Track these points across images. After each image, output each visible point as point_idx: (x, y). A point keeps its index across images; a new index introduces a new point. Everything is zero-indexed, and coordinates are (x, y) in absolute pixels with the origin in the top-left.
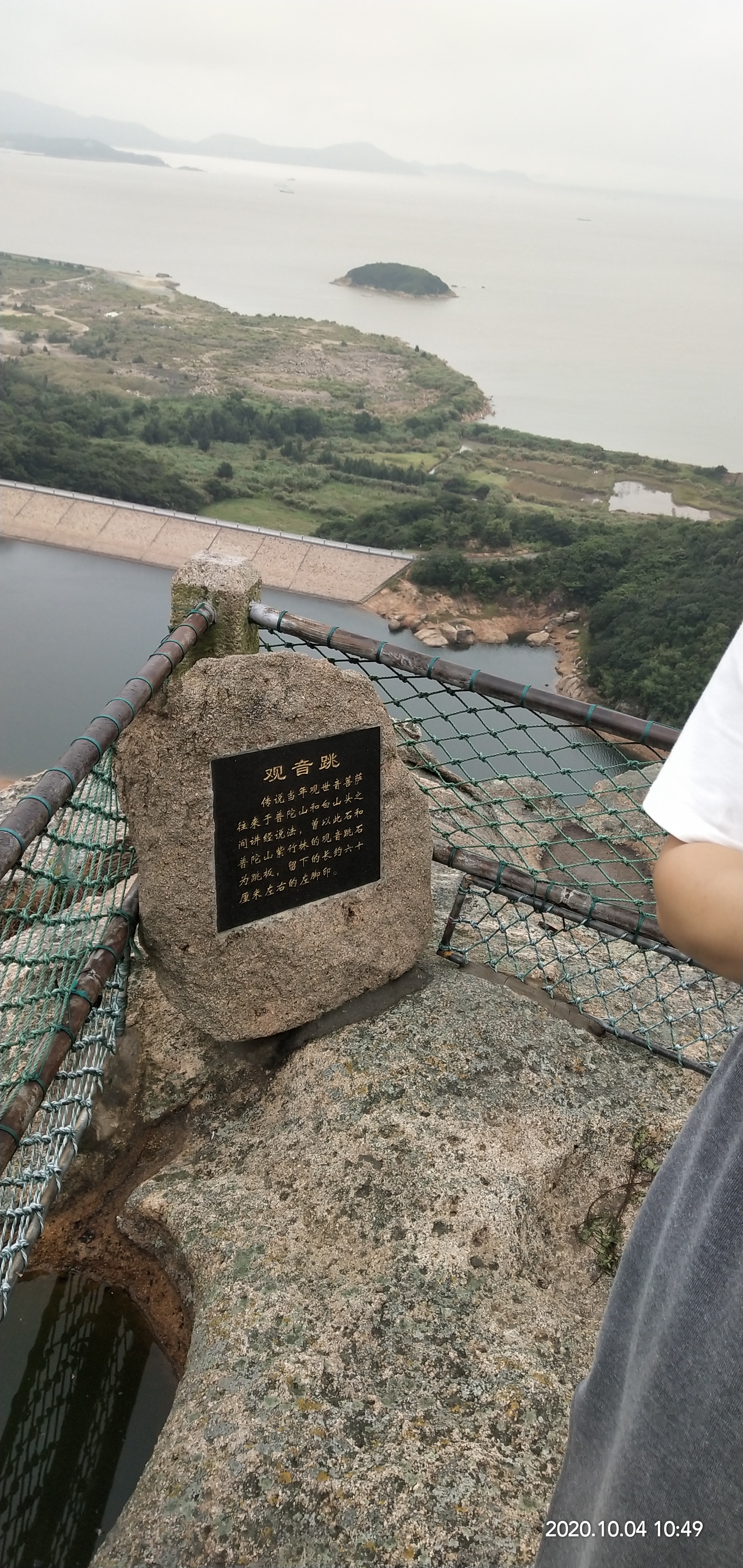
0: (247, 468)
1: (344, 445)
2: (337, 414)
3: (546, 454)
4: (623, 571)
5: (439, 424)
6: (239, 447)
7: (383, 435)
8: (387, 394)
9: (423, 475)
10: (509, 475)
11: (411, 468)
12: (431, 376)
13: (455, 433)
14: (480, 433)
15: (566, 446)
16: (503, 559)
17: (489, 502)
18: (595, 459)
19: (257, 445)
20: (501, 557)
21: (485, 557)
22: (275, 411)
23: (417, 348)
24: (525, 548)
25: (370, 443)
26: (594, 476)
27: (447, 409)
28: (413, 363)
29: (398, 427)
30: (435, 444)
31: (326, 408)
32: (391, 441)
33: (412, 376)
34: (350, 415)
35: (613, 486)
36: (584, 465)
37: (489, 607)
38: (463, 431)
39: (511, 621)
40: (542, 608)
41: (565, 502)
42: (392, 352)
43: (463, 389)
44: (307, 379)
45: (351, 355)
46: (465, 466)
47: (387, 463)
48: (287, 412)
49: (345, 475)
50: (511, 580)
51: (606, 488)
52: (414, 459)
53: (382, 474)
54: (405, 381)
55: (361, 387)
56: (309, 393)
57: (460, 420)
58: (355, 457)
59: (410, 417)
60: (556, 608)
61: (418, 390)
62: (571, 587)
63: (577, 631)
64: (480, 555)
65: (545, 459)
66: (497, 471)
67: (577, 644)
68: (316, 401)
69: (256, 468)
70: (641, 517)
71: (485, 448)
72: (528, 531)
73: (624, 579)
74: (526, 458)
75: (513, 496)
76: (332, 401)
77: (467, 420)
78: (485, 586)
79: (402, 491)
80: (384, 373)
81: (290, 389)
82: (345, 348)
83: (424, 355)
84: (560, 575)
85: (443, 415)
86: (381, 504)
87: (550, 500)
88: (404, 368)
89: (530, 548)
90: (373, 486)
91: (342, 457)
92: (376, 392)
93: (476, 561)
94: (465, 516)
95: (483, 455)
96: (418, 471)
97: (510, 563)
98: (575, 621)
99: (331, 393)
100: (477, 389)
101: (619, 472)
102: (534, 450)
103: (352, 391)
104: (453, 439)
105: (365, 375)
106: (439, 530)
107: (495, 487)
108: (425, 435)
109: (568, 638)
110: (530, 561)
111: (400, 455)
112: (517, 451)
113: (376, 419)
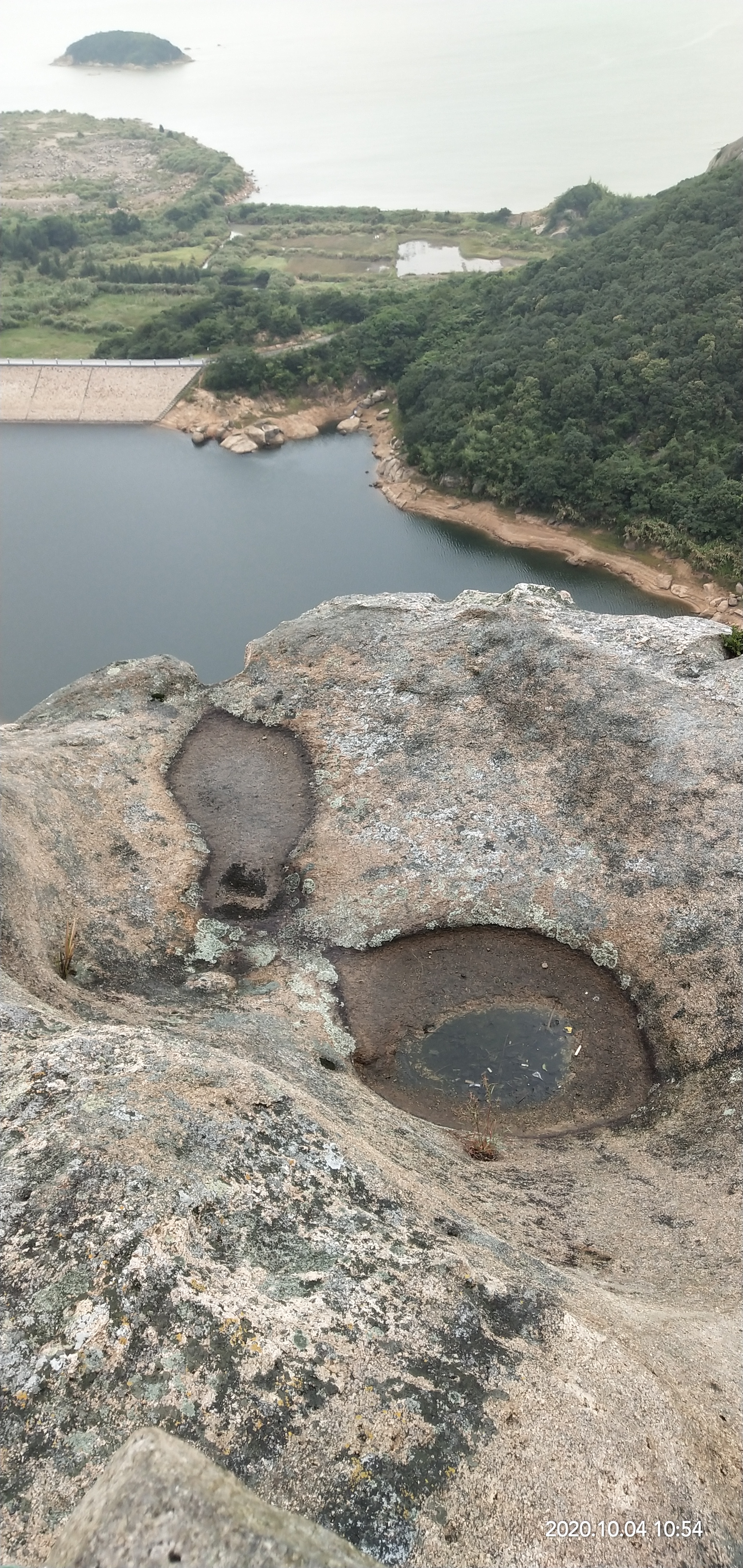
1: (105, 252)
2: (91, 218)
3: (322, 225)
4: (421, 338)
5: (202, 211)
8: (140, 185)
9: (196, 272)
10: (287, 256)
11: (182, 266)
12: (182, 158)
13: (221, 219)
14: (248, 215)
15: (341, 213)
16: (296, 348)
17: (272, 290)
18: (374, 223)
19: (11, 267)
20: (294, 346)
21: (278, 349)
22: (22, 225)
23: (161, 128)
24: (317, 333)
25: (133, 244)
26: (376, 241)
27: (208, 193)
28: (160, 146)
29: (159, 222)
30: (202, 234)
31: (77, 213)
32: (154, 239)
33: (161, 162)
34: (105, 216)
35: (398, 249)
36: (363, 231)
37: (293, 401)
38: (229, 215)
39: (318, 412)
40: (347, 393)
41: (351, 275)
42: (134, 136)
43: (220, 168)
44: (49, 183)
45: (91, 147)
46: (237, 253)
47: (155, 264)
48: (34, 224)
49: (113, 285)
50: (309, 368)
51: (389, 252)
52: (183, 256)
53: (153, 277)
54: (156, 168)
55: (110, 183)
56: (55, 199)
57: (223, 203)
58: (120, 263)
59: (170, 209)
60: (362, 389)
61: (172, 176)
62: (373, 365)
63: (387, 411)
64: (271, 348)
65: (321, 231)
66: (273, 253)
67: (389, 424)
68: (64, 207)
69: (16, 294)
70: (432, 278)
71: (256, 230)
72: (318, 313)
73: (426, 346)
74: (301, 233)
75: (295, 278)
76: (82, 204)
77: (232, 201)
78: (284, 380)
79: (178, 293)
80: (132, 163)
81: (33, 197)
82: (83, 141)
83: (170, 134)
84: (359, 355)
85: (204, 201)
86: (158, 310)
87: (336, 276)
88: (152, 153)
89: (323, 331)
90: (145, 292)
91: (106, 266)
92: (127, 186)
93: (269, 355)
94: (248, 310)
95: (256, 238)
96: (190, 268)
97: (305, 351)
98: (383, 401)
99: (78, 195)
100: (235, 165)
101: (400, 233)
102: (308, 223)
103: (101, 188)
104: (221, 226)
105: (111, 168)
106: (224, 329)
107: (275, 271)
108: (189, 226)
109: (379, 419)
110: (325, 345)
111: (168, 253)
112: (293, 228)
113: (133, 216)
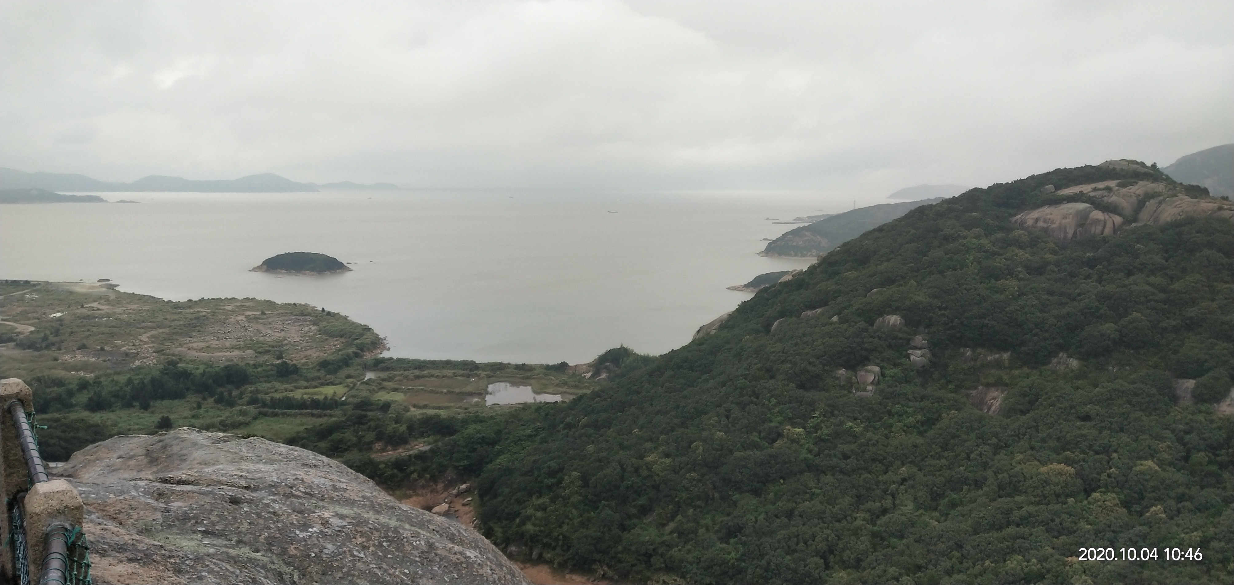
0: (185, 418)
1: (268, 388)
2: (261, 366)
3: (433, 372)
4: (497, 447)
5: (346, 362)
6: (176, 402)
7: (301, 376)
8: (302, 345)
9: (336, 401)
10: (405, 392)
11: (326, 398)
12: (336, 329)
13: (359, 367)
14: (379, 364)
15: (448, 364)
16: (403, 454)
17: (391, 414)
18: (471, 370)
19: (193, 398)
20: (402, 452)
21: (389, 455)
22: (207, 370)
23: (323, 309)
24: (421, 443)
25: (291, 383)
26: (471, 382)
27: (350, 350)
28: (321, 321)
29: (312, 369)
30: (343, 377)
31: (252, 362)
32: (307, 380)
33: (320, 331)
34: (272, 365)
35: (487, 387)
36: (463, 375)
37: (398, 492)
38: (365, 365)
39: (417, 500)
40: (440, 486)
41: (452, 404)
42: (302, 314)
43: (362, 335)
44: (234, 342)
45: (270, 320)
46: (369, 390)
47: (305, 397)
48: (217, 369)
49: (271, 410)
50: (412, 468)
51: (481, 390)
52: (328, 391)
53: (302, 405)
54: (315, 334)
55: (280, 343)
56: (237, 353)
57: (362, 357)
58: (278, 396)
59: (322, 360)
60: (452, 484)
61: (326, 339)
62: (461, 466)
63: (470, 499)
64: (385, 454)
65: (432, 376)
66: (395, 390)
67: (471, 508)
68: (243, 358)
69: (193, 417)
70: (511, 406)
71: (383, 375)
72: (422, 429)
73: (499, 453)
74: (417, 377)
75: (410, 407)
76: (256, 357)
77: (368, 356)
78: (392, 476)
79: (320, 416)
80: (298, 331)
81: (220, 352)
82: (264, 316)
83: (329, 313)
84: (451, 459)
85: (348, 355)
86: (302, 428)
87: (441, 405)
88: (314, 325)
89: (424, 442)
90: (295, 415)
91: (268, 398)
92: (292, 345)
93: (383, 459)
94: (370, 426)
95: (383, 380)
96: (331, 399)
97: (410, 456)
98: (468, 491)
99: (255, 350)
100: (373, 333)
101: (490, 377)
102: (423, 371)
103: (273, 347)
104: (358, 372)
105: (283, 334)
106: (349, 440)
107: (395, 402)
108: (335, 371)
109: (464, 505)
110: (426, 451)
111: (316, 389)
112: (410, 373)
113: (293, 365)
